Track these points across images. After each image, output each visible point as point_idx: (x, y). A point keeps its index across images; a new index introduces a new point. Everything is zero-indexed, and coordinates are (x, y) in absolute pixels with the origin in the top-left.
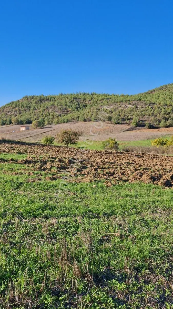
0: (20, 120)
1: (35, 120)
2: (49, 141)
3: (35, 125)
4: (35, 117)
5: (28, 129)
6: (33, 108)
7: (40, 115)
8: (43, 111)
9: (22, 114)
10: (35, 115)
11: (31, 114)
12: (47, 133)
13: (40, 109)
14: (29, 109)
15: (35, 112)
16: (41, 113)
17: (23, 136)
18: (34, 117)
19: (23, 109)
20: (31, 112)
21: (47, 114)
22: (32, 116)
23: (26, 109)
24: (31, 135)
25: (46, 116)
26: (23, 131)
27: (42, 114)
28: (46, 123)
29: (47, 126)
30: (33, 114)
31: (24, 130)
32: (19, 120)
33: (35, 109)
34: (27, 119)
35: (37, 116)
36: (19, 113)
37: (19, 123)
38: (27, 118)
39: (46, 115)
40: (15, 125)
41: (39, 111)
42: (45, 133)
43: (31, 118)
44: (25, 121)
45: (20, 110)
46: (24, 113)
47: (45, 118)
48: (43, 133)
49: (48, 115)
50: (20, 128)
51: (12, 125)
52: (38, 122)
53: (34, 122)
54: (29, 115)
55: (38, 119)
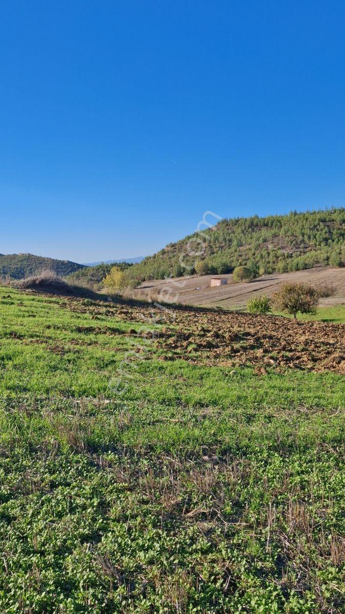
0: (212, 266)
1: (241, 265)
2: (262, 306)
3: (238, 276)
4: (240, 261)
5: (226, 283)
6: (238, 243)
7: (250, 255)
8: (256, 249)
9: (215, 255)
10: (241, 256)
11: (232, 255)
12: (261, 290)
13: (250, 244)
14: (229, 245)
15: (239, 251)
16: (253, 251)
17: (214, 297)
18: (238, 261)
19: (218, 245)
20: (233, 249)
21: (264, 253)
22: (235, 258)
23: (224, 244)
24: (230, 296)
25: (262, 257)
26: (215, 287)
27: (254, 254)
28: (261, 271)
29: (263, 277)
30: (237, 254)
31: (217, 285)
32: (210, 266)
33: (241, 245)
34: (224, 265)
35: (244, 257)
36: (209, 253)
37: (209, 272)
38: (224, 261)
39: (262, 255)
40: (202, 275)
41: (248, 247)
42: (257, 291)
43: (233, 262)
44: (221, 268)
45: (211, 247)
46: (220, 252)
47: (260, 262)
48: (254, 291)
49: (266, 255)
50: (210, 282)
51: (195, 275)
52: (245, 269)
53: (236, 270)
54: (228, 257)
55: (246, 264)
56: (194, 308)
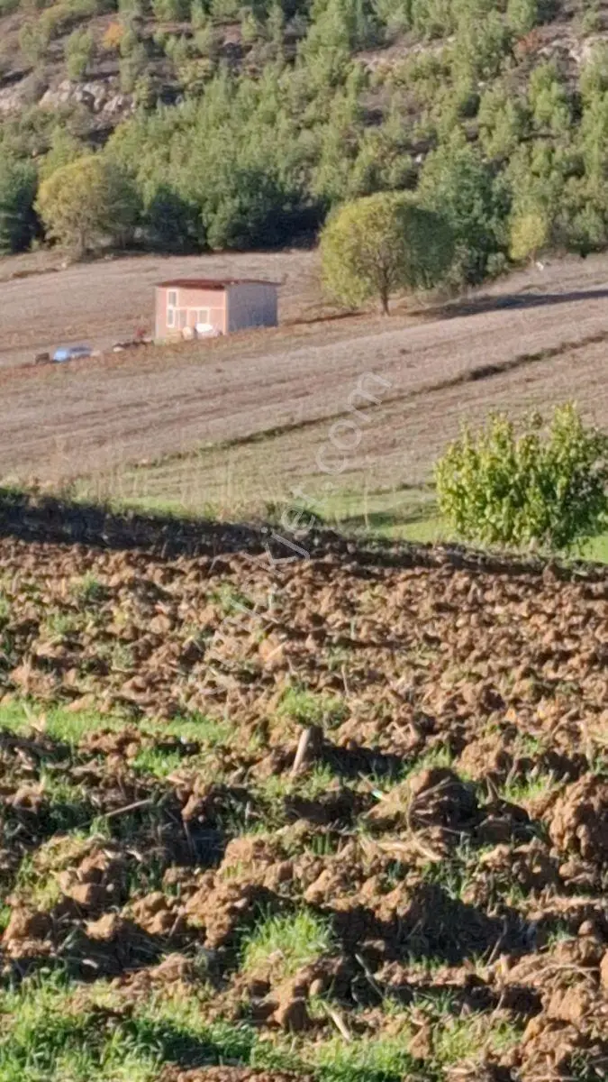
0: (162, 190)
1: (373, 184)
2: (548, 490)
3: (359, 265)
4: (368, 153)
5: (267, 318)
6: (351, 22)
7: (442, 115)
8: (486, 68)
9: (185, 107)
10: (375, 118)
11: (310, 111)
12: (526, 371)
13: (438, 34)
14: (290, 40)
15: (364, 82)
16: (462, 85)
17: (184, 419)
18: (354, 152)
19: (203, 38)
20: (315, 69)
21: (545, 101)
22: (330, 134)
23: (248, 28)
24: (302, 410)
25: (527, 127)
26: (190, 348)
27: (470, 109)
28: (526, 229)
29: (541, 274)
30: (344, 104)
31: (205, 329)
32: (148, 192)
33: (377, 41)
34: (253, 182)
35: (394, 128)
36: (142, 93)
37: (139, 232)
38: (251, 155)
39: (526, 117)
40: (89, 256)
41: (425, 54)
42: (498, 380)
43: (314, 159)
44: (229, 206)
45: (155, 50)
46: (218, 86)
47: (516, 165)
48: (478, 375)
49: (560, 116)
50: (150, 309)
51: (37, 258)
52: (410, 214)
53: (343, 221)
54: (284, 123)
55: (410, 181)
56: (118, 521)
